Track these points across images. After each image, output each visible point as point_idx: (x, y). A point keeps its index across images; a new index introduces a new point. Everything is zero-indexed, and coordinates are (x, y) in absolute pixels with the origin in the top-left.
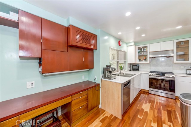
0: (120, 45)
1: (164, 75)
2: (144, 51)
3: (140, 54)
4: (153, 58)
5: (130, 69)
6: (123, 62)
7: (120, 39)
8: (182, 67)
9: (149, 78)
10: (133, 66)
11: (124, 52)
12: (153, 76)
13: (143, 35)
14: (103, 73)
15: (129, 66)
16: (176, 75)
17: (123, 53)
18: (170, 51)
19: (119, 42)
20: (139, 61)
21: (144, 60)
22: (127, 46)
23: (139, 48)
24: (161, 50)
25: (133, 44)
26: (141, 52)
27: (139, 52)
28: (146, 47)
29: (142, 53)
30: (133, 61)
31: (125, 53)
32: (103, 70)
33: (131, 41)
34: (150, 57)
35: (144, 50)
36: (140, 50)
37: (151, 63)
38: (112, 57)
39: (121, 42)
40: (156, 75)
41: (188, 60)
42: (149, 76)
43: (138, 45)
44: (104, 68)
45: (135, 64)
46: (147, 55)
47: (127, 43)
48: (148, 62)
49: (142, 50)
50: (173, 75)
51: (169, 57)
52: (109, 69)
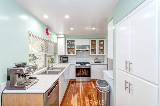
0: (48, 33)
1: (85, 65)
2: (72, 45)
3: (69, 46)
4: (78, 51)
5: (60, 61)
6: (53, 55)
7: (48, 27)
8: (93, 58)
9: (76, 68)
10: (63, 58)
11: (53, 43)
12: (78, 66)
13: (72, 29)
14: (8, 78)
15: (60, 58)
16: (91, 64)
17: (53, 45)
18: (87, 47)
19: (47, 30)
20: (68, 53)
21: (72, 53)
22: (58, 38)
23: (68, 42)
24: (83, 45)
25: (63, 36)
26: (69, 45)
27: (68, 45)
28: (74, 41)
29: (71, 46)
30: (63, 54)
31: (55, 45)
32: (6, 73)
33: (61, 33)
34: (76, 50)
35: (72, 43)
36: (69, 43)
37: (77, 55)
38: (41, 48)
39: (49, 30)
40: (80, 66)
41: (96, 53)
42: (76, 66)
43: (67, 38)
44: (8, 69)
45: (65, 56)
46: (74, 48)
47: (57, 35)
48: (75, 54)
49: (71, 44)
50: (90, 64)
51: (87, 51)
52: (22, 70)
